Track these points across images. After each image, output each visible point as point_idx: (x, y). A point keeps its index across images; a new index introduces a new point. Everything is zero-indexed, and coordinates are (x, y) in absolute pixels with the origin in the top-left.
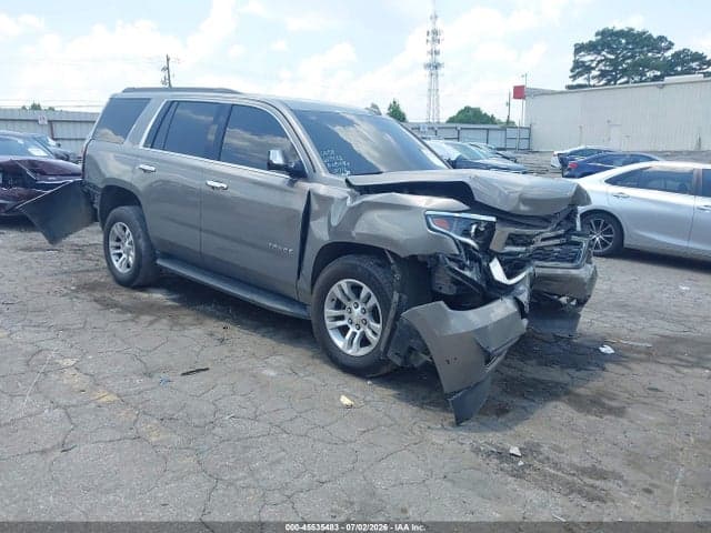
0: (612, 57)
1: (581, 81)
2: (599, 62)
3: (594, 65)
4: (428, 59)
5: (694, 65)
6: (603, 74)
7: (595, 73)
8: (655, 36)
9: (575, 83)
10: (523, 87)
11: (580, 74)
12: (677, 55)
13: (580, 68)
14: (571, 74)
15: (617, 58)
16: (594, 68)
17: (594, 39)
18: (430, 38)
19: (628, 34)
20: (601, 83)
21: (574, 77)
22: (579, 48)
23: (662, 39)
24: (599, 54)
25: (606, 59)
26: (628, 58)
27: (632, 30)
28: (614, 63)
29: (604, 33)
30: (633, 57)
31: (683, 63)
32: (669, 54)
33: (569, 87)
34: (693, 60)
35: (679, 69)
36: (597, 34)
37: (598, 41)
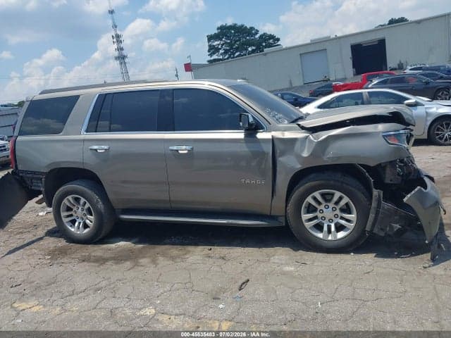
0: (229, 41)
1: (215, 57)
2: (223, 45)
3: (220, 47)
4: (116, 54)
5: (271, 41)
6: (226, 52)
7: (221, 51)
8: (248, 27)
9: (212, 58)
10: (189, 64)
11: (214, 53)
12: (261, 36)
13: (213, 50)
14: (208, 53)
15: (231, 42)
16: (220, 49)
17: (216, 32)
18: (115, 40)
19: (234, 27)
20: (226, 57)
21: (211, 55)
22: (210, 38)
23: (252, 28)
24: (221, 40)
25: (226, 43)
26: (237, 41)
27: (236, 24)
28: (231, 45)
29: (221, 28)
30: (239, 40)
31: (265, 41)
32: (257, 36)
33: (209, 61)
34: (270, 39)
35: (264, 44)
36: (218, 29)
37: (219, 33)
